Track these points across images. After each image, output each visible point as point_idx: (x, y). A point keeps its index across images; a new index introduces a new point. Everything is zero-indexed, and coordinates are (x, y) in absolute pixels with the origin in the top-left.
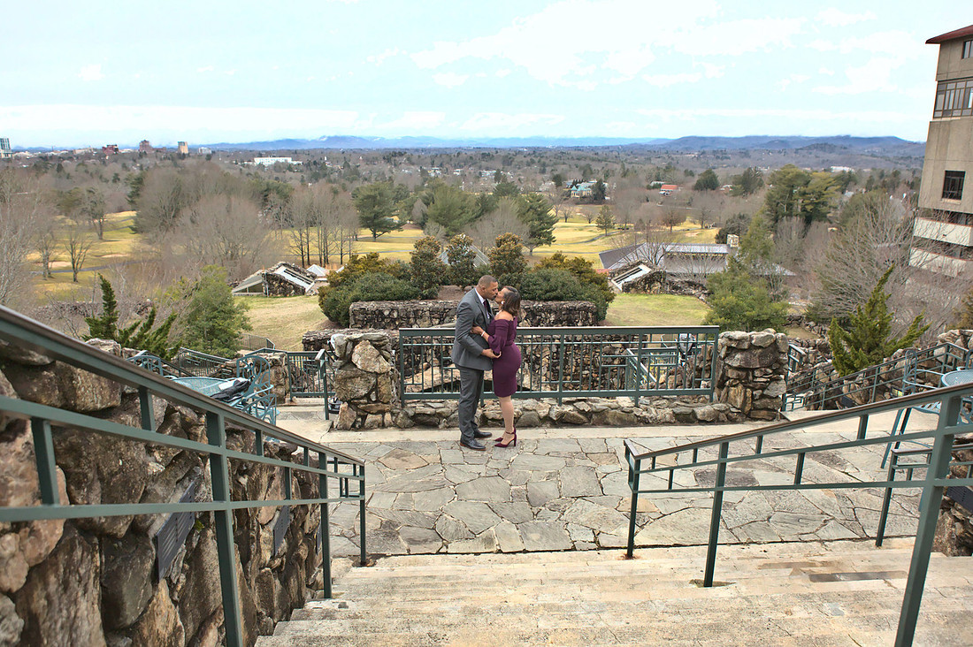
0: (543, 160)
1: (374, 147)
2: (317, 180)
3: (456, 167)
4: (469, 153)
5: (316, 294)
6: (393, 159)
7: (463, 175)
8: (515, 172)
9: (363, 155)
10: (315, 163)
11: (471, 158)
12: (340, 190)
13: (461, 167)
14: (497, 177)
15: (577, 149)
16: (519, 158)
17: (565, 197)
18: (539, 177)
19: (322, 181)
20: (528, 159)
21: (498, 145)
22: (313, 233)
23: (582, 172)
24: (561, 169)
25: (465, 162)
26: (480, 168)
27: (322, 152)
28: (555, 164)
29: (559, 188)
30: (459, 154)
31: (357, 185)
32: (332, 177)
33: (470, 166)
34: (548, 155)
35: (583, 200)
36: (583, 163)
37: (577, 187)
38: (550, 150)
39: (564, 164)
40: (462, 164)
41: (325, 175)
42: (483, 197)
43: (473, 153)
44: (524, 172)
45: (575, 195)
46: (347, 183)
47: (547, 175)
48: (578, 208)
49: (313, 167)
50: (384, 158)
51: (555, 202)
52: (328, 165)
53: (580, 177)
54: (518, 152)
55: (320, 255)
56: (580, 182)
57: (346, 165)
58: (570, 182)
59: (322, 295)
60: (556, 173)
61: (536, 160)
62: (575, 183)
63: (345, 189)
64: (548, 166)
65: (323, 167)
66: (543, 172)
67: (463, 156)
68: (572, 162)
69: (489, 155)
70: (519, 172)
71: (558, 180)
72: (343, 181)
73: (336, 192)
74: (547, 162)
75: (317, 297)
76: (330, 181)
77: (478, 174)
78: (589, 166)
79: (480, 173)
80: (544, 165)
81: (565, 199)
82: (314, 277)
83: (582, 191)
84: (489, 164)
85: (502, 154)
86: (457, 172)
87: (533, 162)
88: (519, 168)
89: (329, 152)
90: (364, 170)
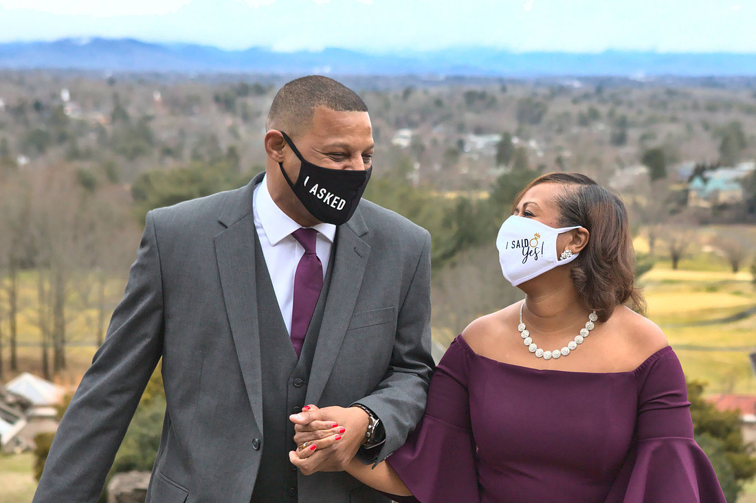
0: (621, 111)
1: (193, 68)
2: (41, 149)
3: (399, 124)
4: (434, 91)
5: (26, 450)
6: (239, 101)
7: (417, 147)
8: (548, 140)
9: (163, 90)
10: (38, 106)
11: (438, 103)
12: (100, 177)
13: (411, 125)
14: (504, 152)
15: (710, 82)
16: (559, 107)
17: (673, 206)
18: (609, 154)
19: (55, 153)
20: (584, 107)
21: (507, 71)
22: (29, 286)
23: (719, 142)
24: (665, 133)
25: (424, 113)
26: (461, 128)
27: (58, 79)
28: (652, 121)
29: (659, 183)
30: (407, 93)
31: (148, 165)
32: (82, 143)
33: (435, 124)
34: (636, 94)
35: (720, 214)
36: (721, 119)
37: (705, 181)
38: (639, 85)
39: (674, 120)
40: (416, 117)
41: (62, 138)
42: (462, 206)
43: (444, 90)
44: (574, 140)
45: (698, 202)
46: (120, 162)
47: (630, 150)
48: (707, 233)
49: (32, 116)
50: (217, 99)
51: (647, 218)
52: (71, 111)
53: (712, 155)
54: (559, 90)
55: (44, 346)
56: (714, 168)
57: (119, 114)
58: (688, 167)
59: (42, 454)
60: (653, 144)
61: (603, 110)
62: (699, 171)
63: (112, 176)
64: (634, 125)
65: (58, 117)
66: (620, 140)
67: (418, 97)
68: (693, 116)
69: (482, 96)
70: (560, 140)
71: (656, 162)
72: (108, 154)
73: (87, 184)
74: (631, 115)
75: (30, 459)
76: (75, 155)
77: (453, 145)
78: (736, 128)
79: (461, 144)
80: (623, 123)
81: (674, 212)
82: (24, 405)
83: (716, 192)
84: (484, 119)
85: (518, 93)
86: (403, 138)
87: (594, 115)
88: (560, 131)
89: (75, 79)
90: (164, 127)
